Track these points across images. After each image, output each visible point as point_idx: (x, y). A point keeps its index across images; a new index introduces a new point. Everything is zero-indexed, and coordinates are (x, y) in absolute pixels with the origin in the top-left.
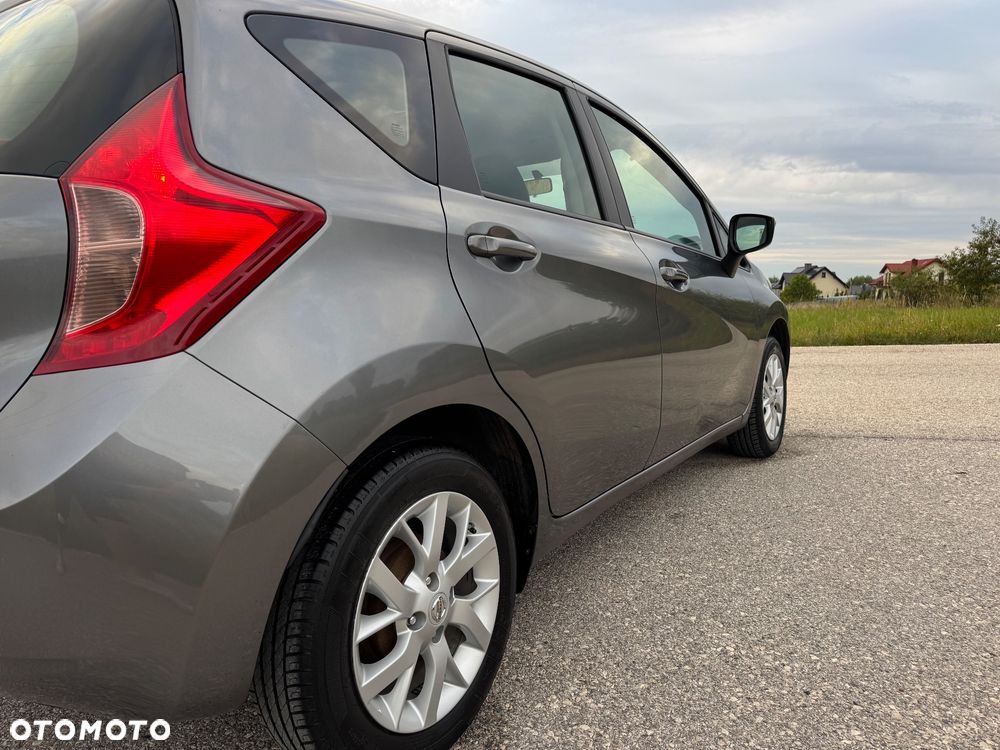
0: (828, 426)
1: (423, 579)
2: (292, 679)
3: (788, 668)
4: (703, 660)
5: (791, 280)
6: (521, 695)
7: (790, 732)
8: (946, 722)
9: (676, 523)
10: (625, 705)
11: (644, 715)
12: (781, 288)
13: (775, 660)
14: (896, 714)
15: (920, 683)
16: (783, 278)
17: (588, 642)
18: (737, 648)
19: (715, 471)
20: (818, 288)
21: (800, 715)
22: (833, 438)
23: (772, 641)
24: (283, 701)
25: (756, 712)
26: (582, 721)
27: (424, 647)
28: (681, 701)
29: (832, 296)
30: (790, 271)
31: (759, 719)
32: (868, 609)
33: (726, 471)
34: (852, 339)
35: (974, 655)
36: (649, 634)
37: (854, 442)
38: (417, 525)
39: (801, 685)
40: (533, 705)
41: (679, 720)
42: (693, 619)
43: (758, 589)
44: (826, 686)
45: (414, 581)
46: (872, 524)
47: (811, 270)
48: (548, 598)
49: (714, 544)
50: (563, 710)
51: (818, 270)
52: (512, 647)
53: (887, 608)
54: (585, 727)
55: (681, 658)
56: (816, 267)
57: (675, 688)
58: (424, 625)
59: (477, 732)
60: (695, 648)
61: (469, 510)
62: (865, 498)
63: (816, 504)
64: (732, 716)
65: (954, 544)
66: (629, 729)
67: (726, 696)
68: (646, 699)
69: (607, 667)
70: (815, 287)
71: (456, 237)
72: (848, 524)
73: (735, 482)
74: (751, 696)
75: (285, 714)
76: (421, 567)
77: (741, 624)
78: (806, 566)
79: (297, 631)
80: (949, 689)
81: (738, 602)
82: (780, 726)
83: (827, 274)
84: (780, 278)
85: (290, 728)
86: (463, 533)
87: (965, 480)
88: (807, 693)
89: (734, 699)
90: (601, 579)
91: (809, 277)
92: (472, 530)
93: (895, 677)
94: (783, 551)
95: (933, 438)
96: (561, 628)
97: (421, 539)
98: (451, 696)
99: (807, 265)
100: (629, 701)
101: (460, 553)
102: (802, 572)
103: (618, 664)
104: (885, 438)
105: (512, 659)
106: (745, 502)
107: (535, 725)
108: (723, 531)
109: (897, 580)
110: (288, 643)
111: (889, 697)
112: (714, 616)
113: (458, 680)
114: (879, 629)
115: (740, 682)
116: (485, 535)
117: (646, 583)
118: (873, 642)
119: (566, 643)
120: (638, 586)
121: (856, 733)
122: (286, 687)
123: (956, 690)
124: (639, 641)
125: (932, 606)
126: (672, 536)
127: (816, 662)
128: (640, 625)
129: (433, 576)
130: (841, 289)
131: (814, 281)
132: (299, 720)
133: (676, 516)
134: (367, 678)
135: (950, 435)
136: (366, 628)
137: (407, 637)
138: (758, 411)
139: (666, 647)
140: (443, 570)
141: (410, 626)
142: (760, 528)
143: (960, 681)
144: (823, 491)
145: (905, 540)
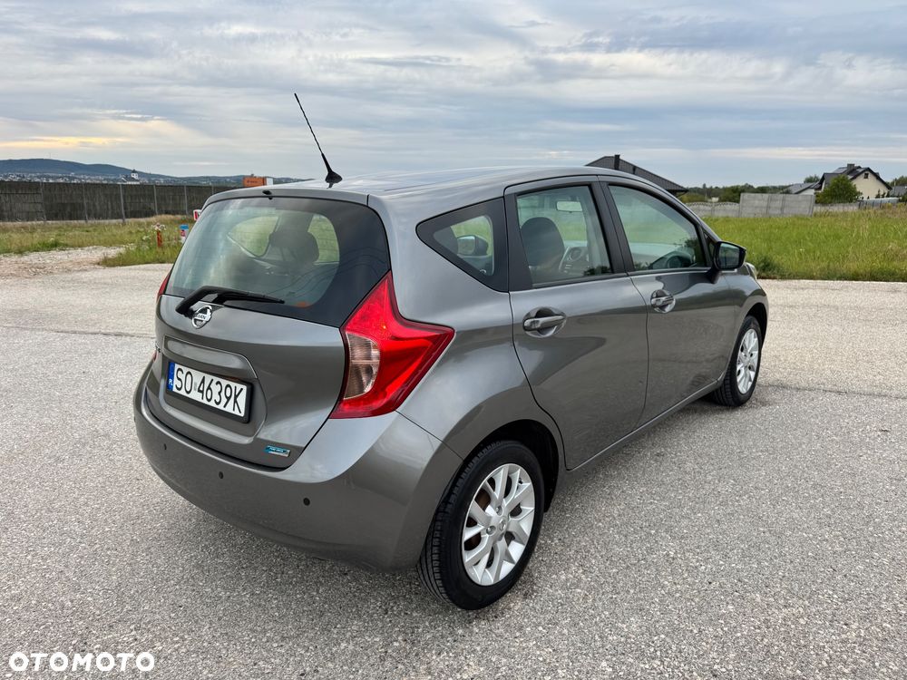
0: (798, 378)
1: (495, 509)
2: (435, 557)
3: (703, 567)
4: (654, 558)
5: (831, 181)
6: (543, 569)
7: (693, 604)
8: (785, 606)
9: (656, 461)
10: (603, 580)
11: (614, 587)
12: (820, 188)
13: (697, 561)
14: (758, 600)
15: (780, 583)
16: (823, 178)
17: (586, 541)
18: (676, 553)
19: (696, 416)
20: (859, 189)
21: (702, 594)
22: (798, 389)
23: (698, 550)
24: (430, 566)
25: (677, 591)
26: (577, 587)
27: (494, 543)
28: (635, 581)
29: (872, 198)
30: (831, 172)
31: (678, 595)
32: (768, 534)
33: (704, 418)
34: (858, 275)
35: (822, 569)
36: (623, 539)
37: (813, 394)
38: (492, 482)
39: (709, 578)
40: (551, 576)
41: (632, 591)
42: (653, 532)
43: (700, 515)
44: (723, 580)
45: (490, 510)
46: (796, 471)
47: (853, 171)
48: (563, 510)
49: (679, 480)
50: (567, 580)
51: (860, 171)
52: (541, 541)
53: (779, 535)
54: (579, 590)
55: (640, 556)
56: (859, 167)
57: (633, 574)
58: (494, 533)
59: (520, 587)
60: (650, 551)
61: (519, 472)
62: (800, 449)
63: (762, 451)
64: (663, 592)
65: (849, 491)
66: (603, 594)
67: (661, 581)
68: (615, 578)
69: (595, 558)
70: (855, 188)
71: (518, 324)
72: (779, 470)
73: (707, 428)
74: (676, 581)
75: (431, 573)
76: (493, 502)
77: (682, 537)
78: (738, 501)
79: (438, 536)
80: (796, 589)
81: (685, 522)
82: (688, 600)
83: (870, 175)
84: (820, 177)
85: (432, 579)
86: (515, 483)
87: (885, 437)
88: (710, 583)
89: (666, 583)
90: (599, 500)
91: (850, 177)
92: (520, 482)
93: (767, 578)
94: (726, 488)
95: (880, 395)
96: (570, 530)
97: (494, 489)
98: (507, 568)
99: (850, 165)
100: (606, 578)
101: (514, 495)
102: (733, 505)
103: (602, 556)
104: (839, 393)
105: (540, 548)
106: (710, 446)
107: (551, 587)
108: (688, 470)
109: (796, 515)
110: (434, 540)
111: (757, 589)
112: (667, 531)
113: (511, 560)
114: (769, 548)
115: (672, 573)
116: (528, 485)
117: (628, 505)
118: (762, 555)
119: (572, 540)
120: (622, 507)
121: (730, 607)
122: (432, 561)
123: (800, 589)
124: (617, 543)
125: (811, 535)
126: (652, 471)
127: (722, 565)
128: (619, 533)
129: (500, 508)
130: (883, 190)
131: (854, 182)
132: (438, 576)
133: (658, 455)
134: (468, 557)
135: (895, 392)
136: (468, 534)
137: (486, 538)
138: (732, 374)
139: (632, 548)
140: (505, 503)
141: (488, 532)
142: (714, 469)
143: (806, 584)
144: (771, 440)
145: (814, 487)
